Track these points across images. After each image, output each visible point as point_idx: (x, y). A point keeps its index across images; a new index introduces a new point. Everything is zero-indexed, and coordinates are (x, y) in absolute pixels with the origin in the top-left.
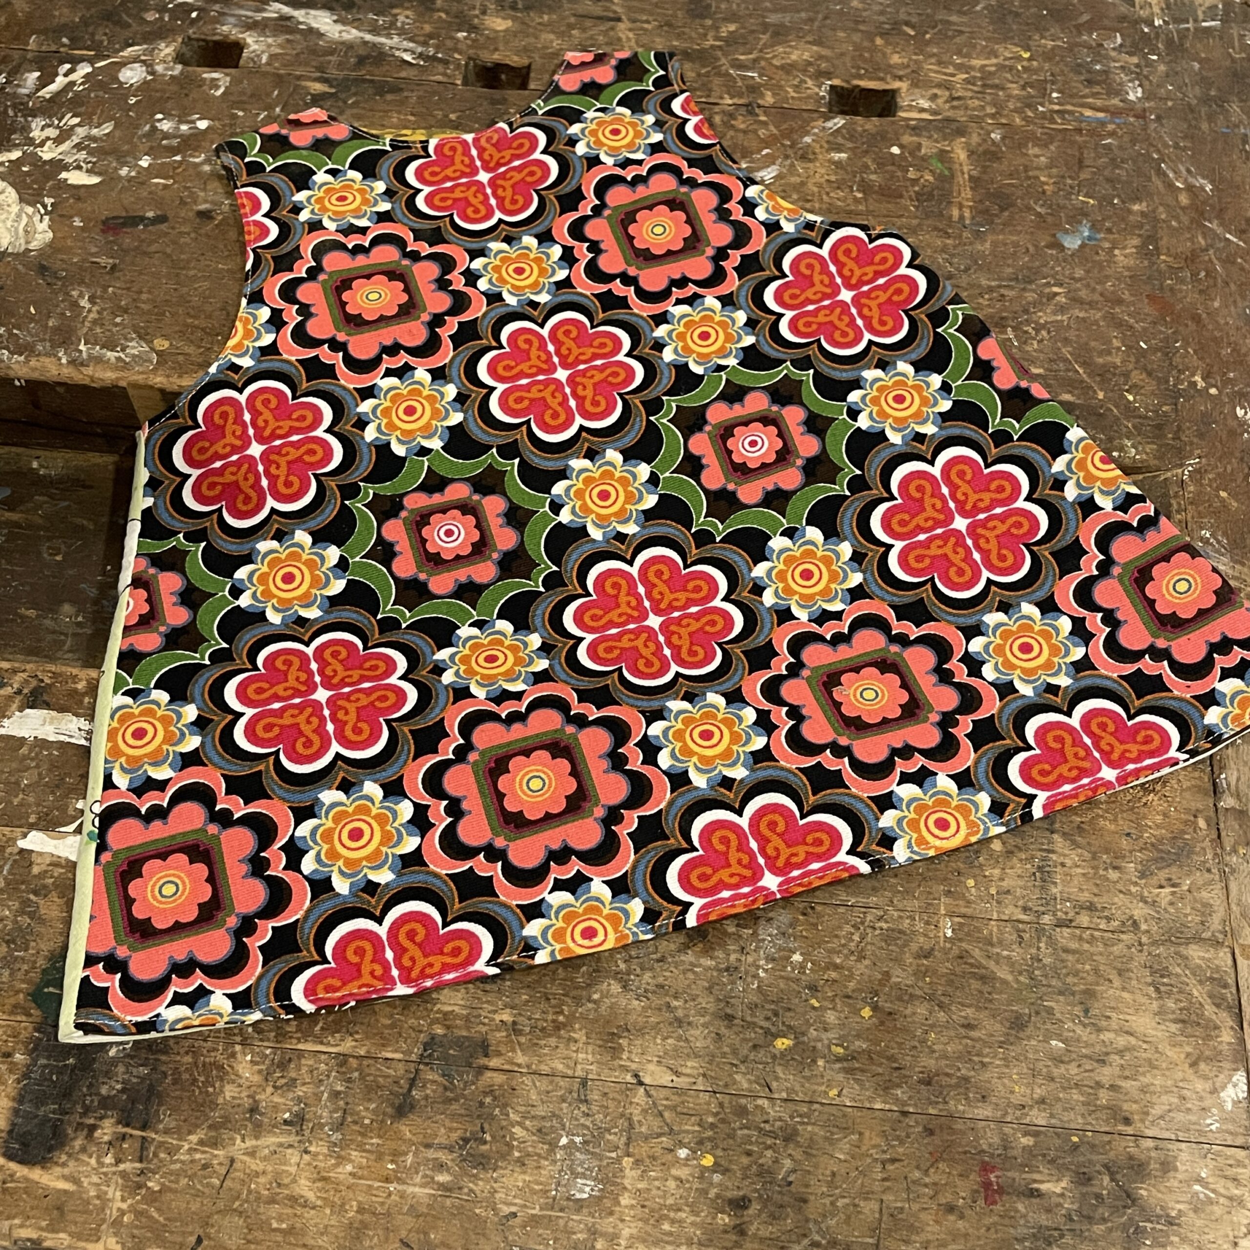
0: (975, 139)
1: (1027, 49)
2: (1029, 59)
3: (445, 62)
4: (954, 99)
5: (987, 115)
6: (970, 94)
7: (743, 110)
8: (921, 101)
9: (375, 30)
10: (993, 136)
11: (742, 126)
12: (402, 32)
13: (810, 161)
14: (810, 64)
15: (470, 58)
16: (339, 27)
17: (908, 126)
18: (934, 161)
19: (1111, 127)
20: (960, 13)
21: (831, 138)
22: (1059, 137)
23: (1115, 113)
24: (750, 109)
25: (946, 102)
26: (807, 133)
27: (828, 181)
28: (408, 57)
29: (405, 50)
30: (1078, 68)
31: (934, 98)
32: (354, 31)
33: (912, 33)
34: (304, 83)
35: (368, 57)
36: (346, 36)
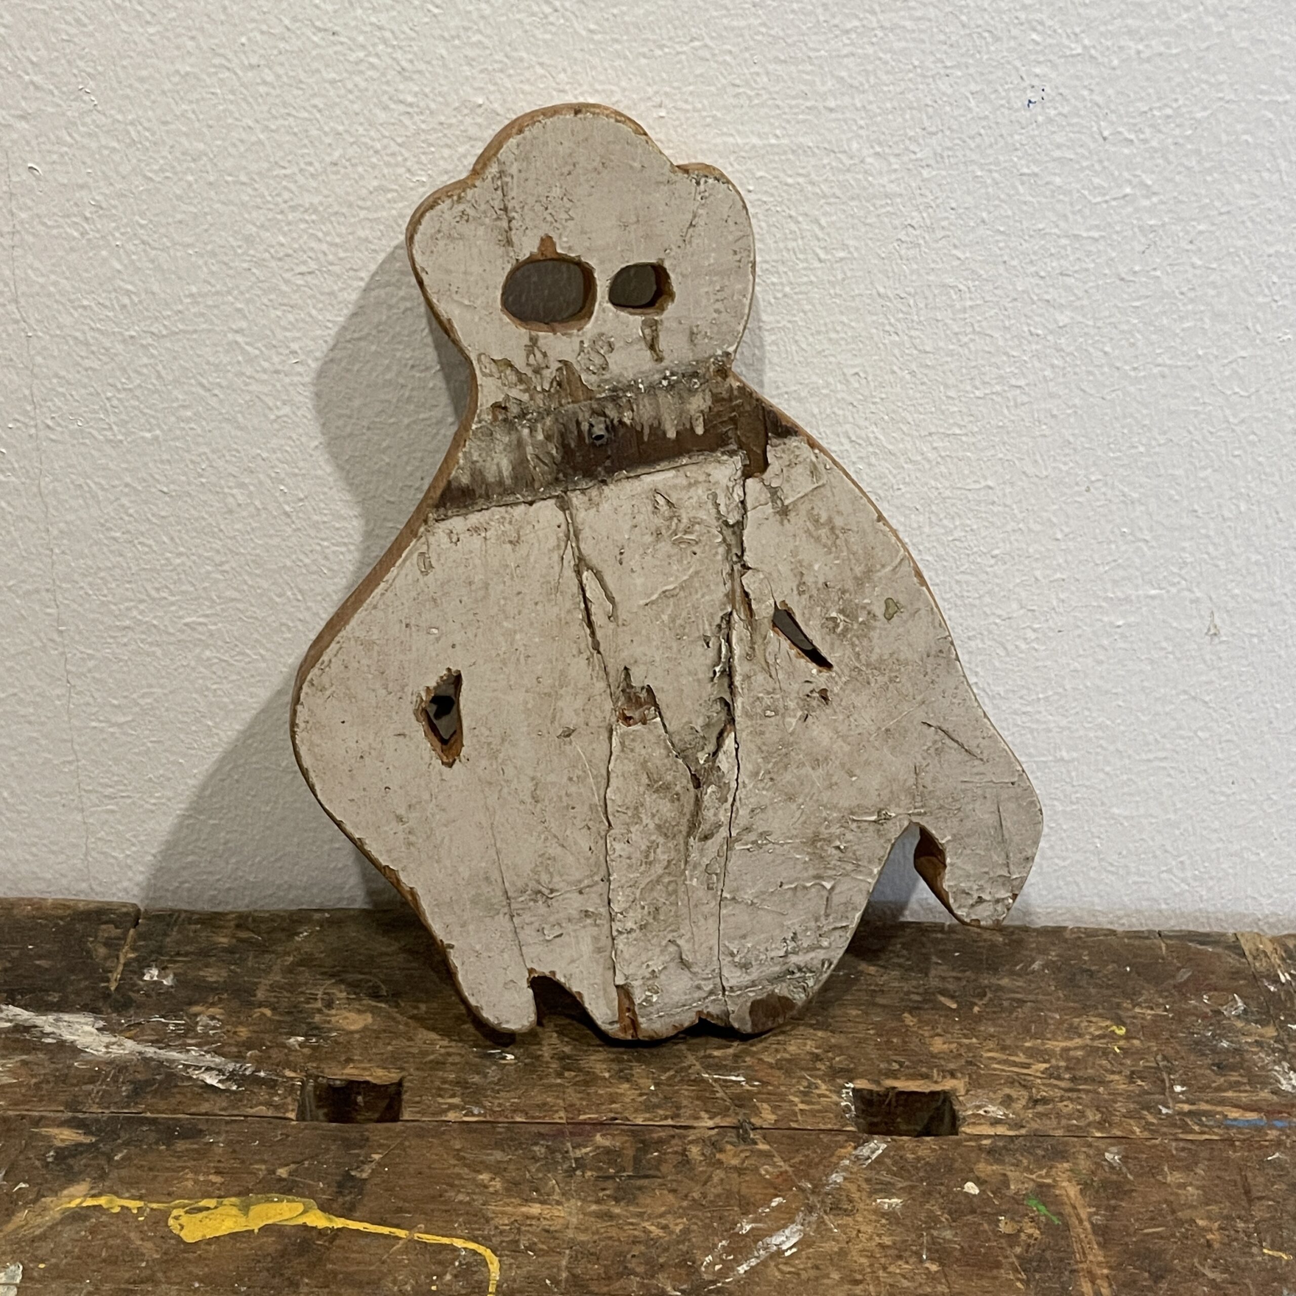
0: (1084, 1164)
1: (1120, 1022)
2: (1127, 1037)
3: (271, 1084)
4: (1036, 1102)
5: (1089, 1125)
6: (1059, 1093)
7: (731, 1136)
8: (991, 1108)
9: (160, 1041)
10: (1108, 1156)
11: (735, 1162)
12: (204, 1042)
13: (848, 1213)
14: (817, 1058)
15: (309, 1076)
16: (107, 1038)
17: (980, 1148)
18: (1033, 1203)
19: (1273, 1134)
20: (1012, 973)
21: (872, 1174)
22: (1205, 1154)
23: (1271, 1112)
24: (741, 1132)
25: (1026, 1108)
26: (834, 1168)
27: (881, 1246)
28: (211, 1080)
29: (208, 1069)
30: (1199, 1047)
31: (1007, 1101)
32: (130, 1044)
33: (954, 1006)
34: (44, 1131)
35: (149, 1082)
36: (116, 1051)
